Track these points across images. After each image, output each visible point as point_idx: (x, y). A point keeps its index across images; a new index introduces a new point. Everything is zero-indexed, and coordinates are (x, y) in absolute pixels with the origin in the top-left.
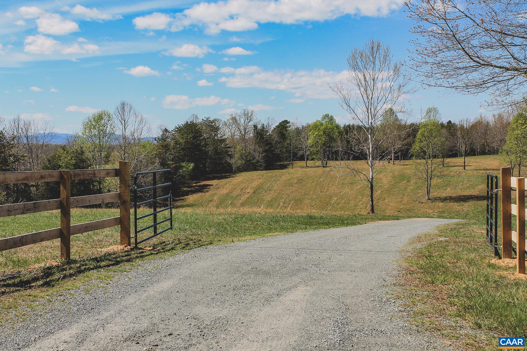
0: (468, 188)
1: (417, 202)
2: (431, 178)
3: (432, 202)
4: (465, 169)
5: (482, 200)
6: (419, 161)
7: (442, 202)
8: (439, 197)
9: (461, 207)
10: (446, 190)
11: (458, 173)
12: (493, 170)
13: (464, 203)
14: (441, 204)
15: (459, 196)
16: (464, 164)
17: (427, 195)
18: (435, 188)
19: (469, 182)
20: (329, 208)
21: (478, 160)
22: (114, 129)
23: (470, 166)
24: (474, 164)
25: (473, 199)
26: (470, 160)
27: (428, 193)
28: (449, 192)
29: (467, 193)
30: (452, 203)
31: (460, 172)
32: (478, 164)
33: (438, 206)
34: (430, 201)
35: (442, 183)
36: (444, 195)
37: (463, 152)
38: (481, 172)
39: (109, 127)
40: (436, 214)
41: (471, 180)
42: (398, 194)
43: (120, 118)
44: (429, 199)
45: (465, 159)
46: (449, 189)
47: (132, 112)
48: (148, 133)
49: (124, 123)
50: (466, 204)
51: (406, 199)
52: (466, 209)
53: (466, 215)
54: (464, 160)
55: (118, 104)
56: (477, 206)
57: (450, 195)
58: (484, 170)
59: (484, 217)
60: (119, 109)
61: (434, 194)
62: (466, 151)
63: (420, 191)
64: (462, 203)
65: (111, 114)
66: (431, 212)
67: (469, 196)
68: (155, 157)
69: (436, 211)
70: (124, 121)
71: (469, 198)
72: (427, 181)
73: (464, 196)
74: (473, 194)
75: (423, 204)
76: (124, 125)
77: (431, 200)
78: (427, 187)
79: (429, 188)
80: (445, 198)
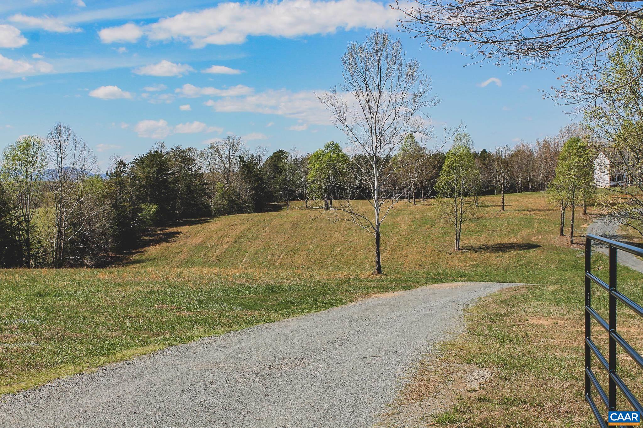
0: (509, 233)
1: (444, 253)
2: (461, 222)
3: (463, 253)
4: (504, 210)
5: (526, 249)
6: (445, 200)
7: (476, 252)
8: (472, 246)
9: (500, 259)
10: (480, 236)
11: (495, 215)
12: (540, 210)
13: (503, 254)
14: (474, 255)
15: (497, 244)
16: (503, 203)
17: (457, 244)
18: (466, 234)
19: (510, 226)
20: (330, 262)
21: (519, 198)
22: (47, 160)
23: (509, 205)
24: (515, 203)
25: (515, 249)
26: (509, 197)
27: (458, 241)
28: (484, 239)
29: (507, 240)
30: (489, 254)
31: (497, 214)
32: (519, 204)
33: (471, 258)
34: (460, 251)
35: (475, 227)
36: (478, 243)
37: (502, 189)
38: (524, 213)
39: (39, 157)
40: (468, 268)
41: (511, 223)
42: (420, 242)
43: (54, 146)
44: (459, 249)
45: (503, 196)
46: (484, 235)
47: (71, 138)
48: (92, 165)
50: (506, 255)
51: (429, 249)
52: (505, 262)
53: (506, 270)
54: (503, 198)
55: (52, 127)
56: (520, 257)
57: (485, 243)
58: (527, 210)
59: (529, 272)
60: (54, 134)
61: (464, 242)
62: (505, 187)
63: (447, 239)
64: (501, 253)
65: (42, 140)
66: (461, 265)
67: (510, 244)
68: (105, 197)
69: (468, 265)
70: (61, 150)
71: (509, 247)
72: (456, 225)
73: (503, 244)
74: (515, 241)
75: (451, 256)
76: (59, 154)
77: (461, 250)
78: (457, 233)
79: (458, 234)
80: (480, 247)
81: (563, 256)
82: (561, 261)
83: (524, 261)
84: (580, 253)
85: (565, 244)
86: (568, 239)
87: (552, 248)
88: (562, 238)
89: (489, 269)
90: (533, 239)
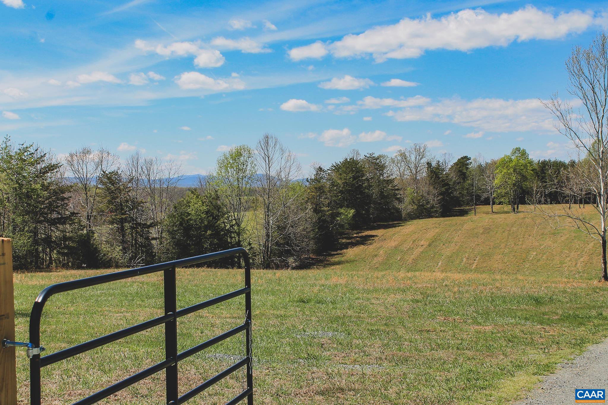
20: (527, 266)
22: (256, 168)
39: (249, 165)
43: (263, 155)
47: (278, 147)
48: (297, 172)
49: (268, 160)
55: (261, 137)
60: (262, 143)
65: (251, 149)
68: (307, 202)
70: (268, 158)
76: (267, 162)
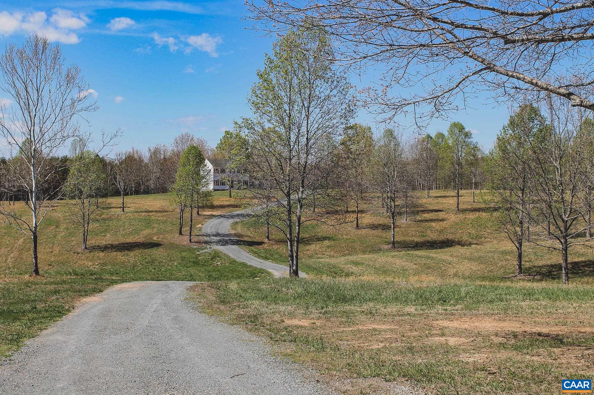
0: (131, 233)
1: (72, 253)
2: (88, 223)
3: (90, 252)
4: (124, 211)
5: (149, 248)
6: (73, 202)
7: (103, 251)
8: (98, 246)
9: (127, 257)
10: (105, 236)
11: (116, 216)
12: (156, 212)
13: (128, 252)
14: (101, 254)
15: (122, 244)
16: (123, 205)
17: (84, 244)
18: (92, 234)
19: (132, 227)
21: (136, 200)
23: (128, 207)
24: (133, 205)
25: (139, 247)
26: (129, 200)
27: (85, 241)
28: (108, 239)
29: (130, 240)
30: (115, 253)
31: (118, 215)
32: (137, 206)
33: (98, 257)
34: (87, 251)
35: (99, 228)
36: (104, 243)
37: (122, 191)
38: (143, 214)
40: (97, 267)
41: (133, 224)
42: (47, 243)
44: (86, 248)
45: (123, 198)
46: (109, 235)
50: (132, 254)
51: (56, 250)
52: (132, 260)
53: (134, 267)
54: (123, 201)
56: (145, 255)
57: (110, 242)
58: (146, 212)
59: (155, 269)
61: (91, 242)
62: (125, 190)
63: (73, 239)
64: (126, 252)
66: (90, 264)
67: (134, 243)
69: (97, 263)
71: (134, 246)
72: (84, 226)
73: (127, 243)
74: (138, 241)
75: (80, 255)
77: (89, 249)
78: (84, 234)
79: (86, 234)
80: (106, 246)
81: (184, 254)
82: (183, 258)
83: (149, 259)
84: (199, 251)
85: (185, 243)
86: (186, 238)
87: (172, 246)
88: (180, 237)
89: (117, 267)
90: (155, 238)
